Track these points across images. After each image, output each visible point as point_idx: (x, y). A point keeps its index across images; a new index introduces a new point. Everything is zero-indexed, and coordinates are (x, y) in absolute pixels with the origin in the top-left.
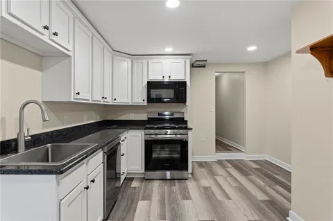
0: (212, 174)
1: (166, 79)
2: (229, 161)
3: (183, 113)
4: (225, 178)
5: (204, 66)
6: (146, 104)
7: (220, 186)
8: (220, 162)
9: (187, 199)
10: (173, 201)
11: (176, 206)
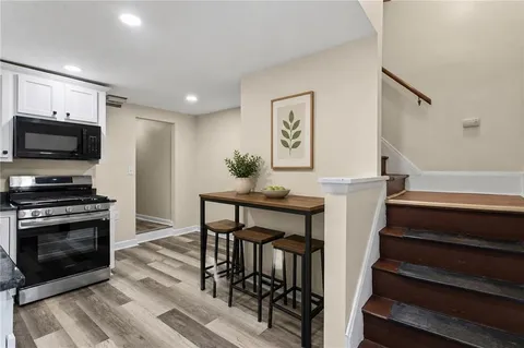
0: (142, 262)
1: (61, 118)
2: (156, 242)
3: (90, 177)
4: (162, 262)
5: (120, 106)
6: (10, 160)
7: (161, 273)
8: (143, 246)
9: (126, 302)
10: (103, 312)
11: (114, 317)
